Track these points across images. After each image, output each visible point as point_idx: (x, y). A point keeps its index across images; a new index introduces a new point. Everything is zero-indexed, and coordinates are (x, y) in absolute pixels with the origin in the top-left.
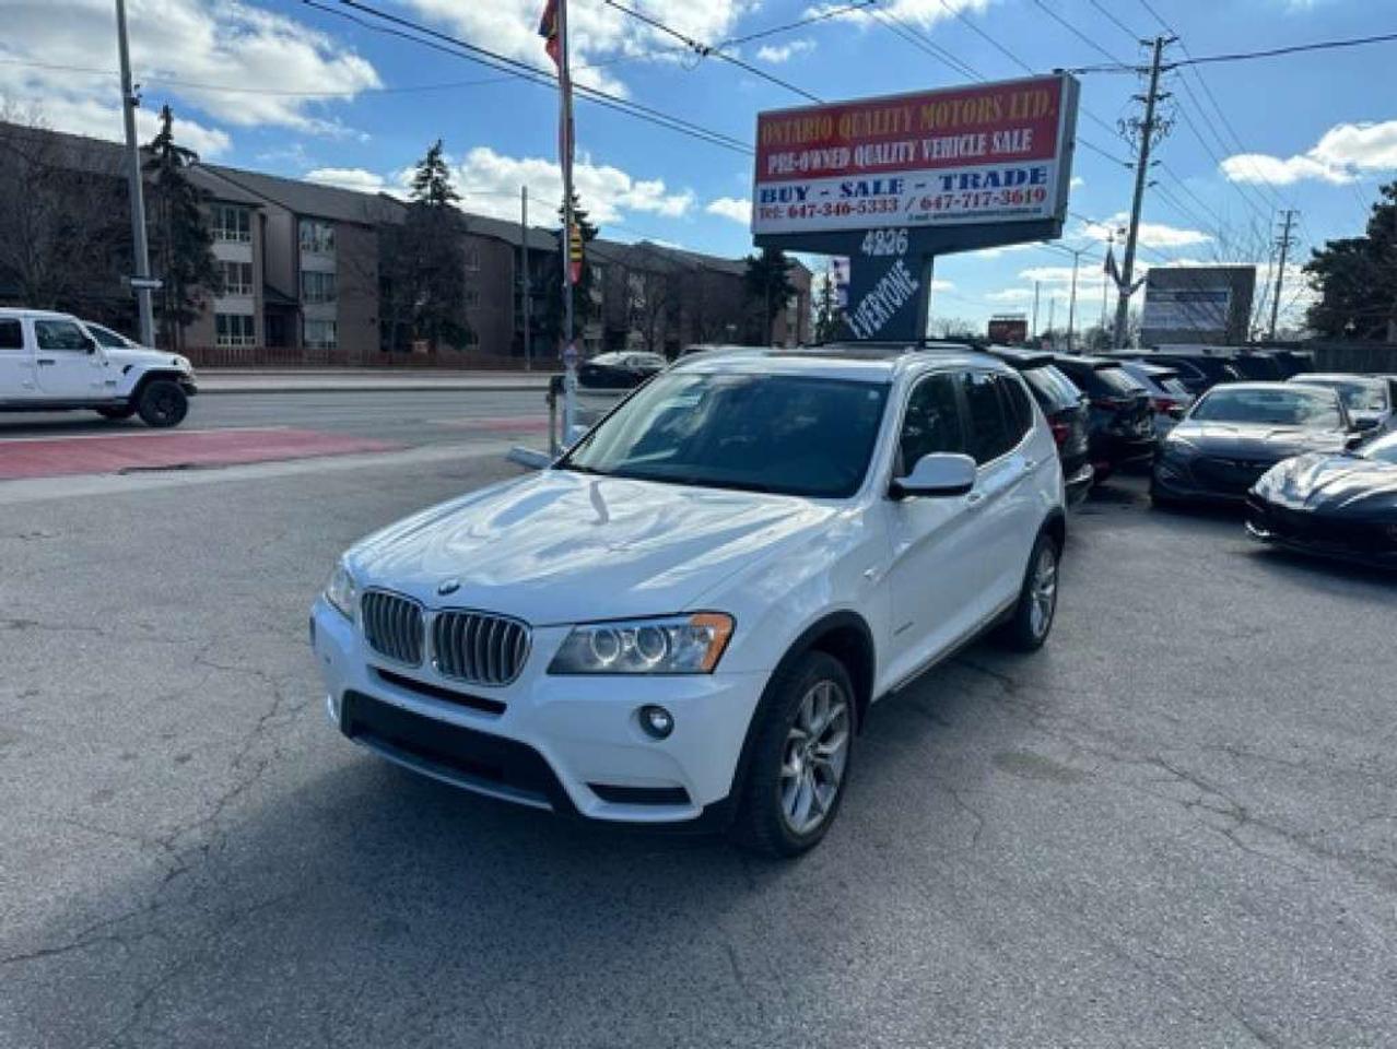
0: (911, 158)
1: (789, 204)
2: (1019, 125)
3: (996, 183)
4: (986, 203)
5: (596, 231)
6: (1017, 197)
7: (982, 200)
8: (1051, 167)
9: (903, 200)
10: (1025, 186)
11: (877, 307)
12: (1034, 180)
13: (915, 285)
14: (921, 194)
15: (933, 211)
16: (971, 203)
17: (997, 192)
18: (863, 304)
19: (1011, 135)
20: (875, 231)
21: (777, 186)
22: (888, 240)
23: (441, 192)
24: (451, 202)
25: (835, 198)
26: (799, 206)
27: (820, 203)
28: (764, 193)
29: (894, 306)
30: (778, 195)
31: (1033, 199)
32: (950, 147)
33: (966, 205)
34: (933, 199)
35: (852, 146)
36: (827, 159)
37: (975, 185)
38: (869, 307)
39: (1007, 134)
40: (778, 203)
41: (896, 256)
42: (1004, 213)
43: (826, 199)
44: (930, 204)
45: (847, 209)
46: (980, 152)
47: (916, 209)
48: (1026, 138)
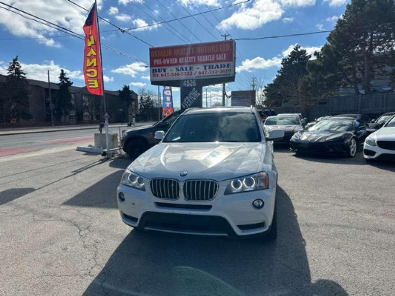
0: (195, 61)
1: (161, 73)
2: (223, 53)
3: (218, 68)
4: (216, 72)
5: (72, 83)
6: (224, 71)
7: (215, 72)
8: (231, 63)
9: (193, 72)
10: (226, 68)
11: (189, 100)
12: (228, 67)
13: (199, 94)
14: (198, 70)
15: (202, 75)
16: (212, 73)
17: (218, 70)
18: (185, 100)
19: (221, 56)
20: (186, 80)
21: (157, 68)
22: (190, 83)
23: (18, 71)
24: (22, 75)
25: (174, 71)
26: (164, 74)
27: (170, 73)
28: (153, 70)
29: (194, 100)
30: (157, 70)
31: (228, 72)
32: (205, 58)
33: (211, 73)
34: (202, 72)
35: (178, 57)
36: (171, 60)
37: (213, 68)
38: (187, 100)
39: (220, 55)
40: (158, 73)
41: (193, 87)
42: (221, 75)
43: (171, 72)
44: (201, 73)
45: (178, 74)
46: (213, 60)
47: (197, 74)
48: (225, 56)
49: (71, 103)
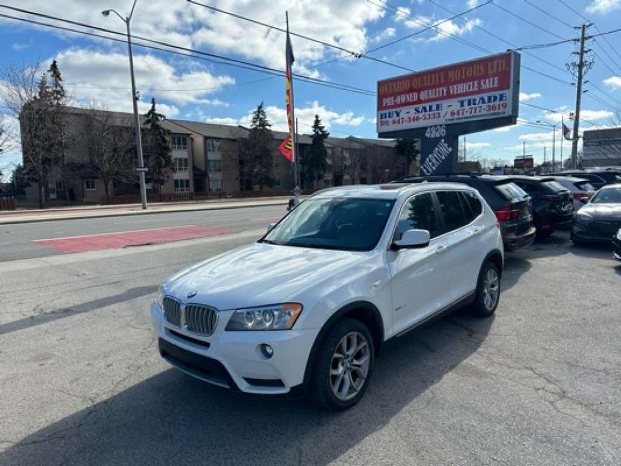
0: (445, 94)
1: (393, 119)
2: (494, 76)
3: (484, 102)
4: (480, 111)
5: (328, 134)
6: (494, 108)
7: (478, 110)
8: (508, 93)
9: (442, 114)
10: (497, 102)
11: (434, 160)
12: (501, 99)
13: (450, 149)
14: (450, 110)
15: (456, 116)
16: (473, 111)
17: (484, 106)
18: (428, 159)
19: (489, 81)
20: (431, 127)
21: (387, 111)
22: (437, 131)
23: (263, 123)
24: (267, 127)
25: (413, 113)
26: (397, 119)
27: (406, 117)
28: (382, 115)
29: (441, 159)
30: (387, 115)
31: (501, 108)
32: (461, 88)
33: (471, 112)
34: (456, 111)
35: (419, 91)
36: (408, 98)
37: (474, 104)
38: (430, 161)
39: (487, 80)
40: (388, 119)
41: (441, 138)
42: (488, 115)
43: (409, 115)
44: (454, 114)
45: (418, 119)
46: (476, 89)
47: (449, 116)
48: (496, 81)
49: (326, 163)
